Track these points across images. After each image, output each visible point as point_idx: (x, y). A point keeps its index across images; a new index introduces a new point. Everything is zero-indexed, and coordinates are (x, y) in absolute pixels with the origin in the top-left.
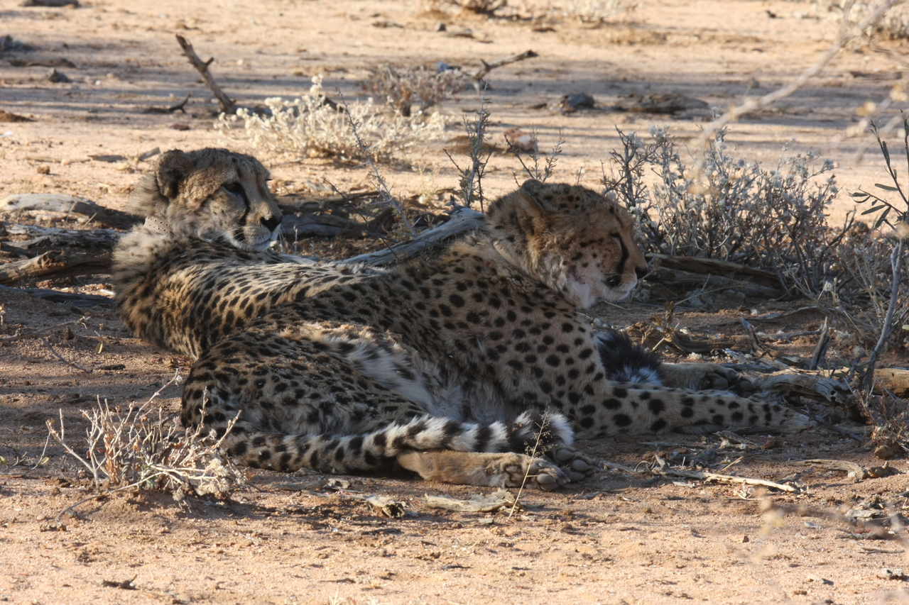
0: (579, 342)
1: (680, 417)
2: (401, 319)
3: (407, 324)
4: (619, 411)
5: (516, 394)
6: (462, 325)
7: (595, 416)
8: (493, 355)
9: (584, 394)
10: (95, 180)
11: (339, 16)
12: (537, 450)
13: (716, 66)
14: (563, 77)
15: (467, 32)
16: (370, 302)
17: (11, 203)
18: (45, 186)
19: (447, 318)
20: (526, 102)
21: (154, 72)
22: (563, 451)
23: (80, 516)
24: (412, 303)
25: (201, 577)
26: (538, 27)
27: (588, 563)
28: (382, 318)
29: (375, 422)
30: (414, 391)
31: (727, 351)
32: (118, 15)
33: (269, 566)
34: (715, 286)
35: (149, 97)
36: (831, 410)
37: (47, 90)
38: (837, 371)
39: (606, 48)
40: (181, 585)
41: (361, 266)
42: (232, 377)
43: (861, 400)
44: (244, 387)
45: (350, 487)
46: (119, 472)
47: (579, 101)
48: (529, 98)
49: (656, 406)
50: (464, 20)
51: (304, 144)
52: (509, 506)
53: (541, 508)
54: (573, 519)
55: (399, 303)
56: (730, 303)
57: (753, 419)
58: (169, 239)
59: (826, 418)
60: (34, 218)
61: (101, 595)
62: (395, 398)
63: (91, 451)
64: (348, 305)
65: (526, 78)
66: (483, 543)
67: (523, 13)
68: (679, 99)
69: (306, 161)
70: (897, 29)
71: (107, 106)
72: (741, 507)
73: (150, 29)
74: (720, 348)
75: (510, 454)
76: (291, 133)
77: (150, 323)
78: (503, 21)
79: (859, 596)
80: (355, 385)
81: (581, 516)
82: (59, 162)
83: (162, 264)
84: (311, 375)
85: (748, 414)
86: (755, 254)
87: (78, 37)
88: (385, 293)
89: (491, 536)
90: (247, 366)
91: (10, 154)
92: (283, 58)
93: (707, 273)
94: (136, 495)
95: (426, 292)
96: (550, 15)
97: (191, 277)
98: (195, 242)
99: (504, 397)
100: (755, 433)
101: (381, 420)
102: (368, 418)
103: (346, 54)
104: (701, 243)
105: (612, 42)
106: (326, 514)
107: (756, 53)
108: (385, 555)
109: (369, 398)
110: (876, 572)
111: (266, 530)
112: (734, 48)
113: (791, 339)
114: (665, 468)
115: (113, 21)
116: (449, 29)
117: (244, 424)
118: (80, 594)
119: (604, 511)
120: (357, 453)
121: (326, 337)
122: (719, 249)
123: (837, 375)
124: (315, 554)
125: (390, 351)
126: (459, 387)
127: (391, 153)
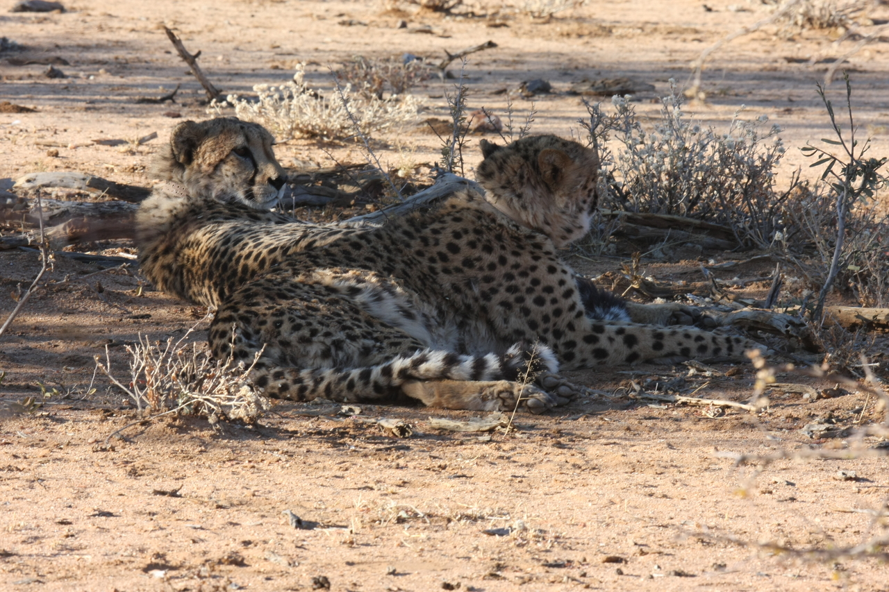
0: (562, 283)
1: (651, 350)
2: (402, 266)
3: (408, 270)
4: (597, 346)
5: (506, 330)
6: (458, 270)
7: (576, 351)
8: (486, 296)
9: (566, 330)
10: (100, 161)
11: (306, 16)
12: (529, 375)
13: (660, 54)
14: (519, 67)
15: (427, 28)
16: (375, 250)
17: (29, 181)
18: (56, 167)
19: (444, 264)
20: (487, 88)
21: (142, 68)
22: (549, 379)
23: (126, 439)
24: (412, 250)
25: (238, 487)
26: (492, 23)
27: (578, 471)
28: (386, 265)
29: (381, 356)
30: (414, 329)
31: (688, 296)
32: (102, 18)
33: (298, 477)
34: (675, 240)
35: (140, 90)
36: (786, 342)
37: (45, 84)
38: (789, 309)
39: (557, 40)
40: (222, 493)
41: (361, 223)
42: (253, 319)
43: (813, 330)
44: (263, 327)
45: (361, 413)
46: (159, 401)
47: (536, 87)
48: (489, 85)
49: (630, 340)
50: (423, 18)
51: (289, 127)
52: (504, 426)
53: (532, 427)
54: (561, 436)
55: (400, 251)
56: (690, 254)
57: (717, 351)
58: (185, 202)
59: (783, 348)
60: (50, 194)
61: (153, 502)
62: (399, 335)
63: (134, 382)
64: (355, 253)
65: (485, 68)
66: (484, 457)
67: (478, 11)
68: (629, 83)
69: (292, 142)
70: (826, 19)
71: (103, 98)
72: (710, 425)
73: (133, 30)
74: (683, 294)
75: (503, 381)
76: (277, 116)
77: (171, 278)
78: (459, 18)
79: (818, 494)
80: (362, 324)
81: (568, 434)
82: (66, 147)
83: (181, 224)
84: (324, 316)
85: (712, 347)
86: (711, 210)
87: (68, 39)
88: (388, 242)
89: (490, 451)
90: (266, 309)
91: (19, 140)
92: (259, 54)
93: (669, 227)
94: (175, 419)
95: (425, 241)
96: (502, 12)
97: (208, 236)
98: (210, 204)
99: (495, 333)
100: (718, 362)
101: (387, 354)
102: (375, 352)
103: (316, 50)
104: (662, 201)
105: (562, 35)
106: (343, 435)
107: (696, 43)
108: (398, 467)
109: (375, 335)
110: (832, 474)
111: (291, 449)
112: (676, 39)
113: (746, 285)
114: (641, 392)
115: (97, 23)
116: (410, 26)
117: (265, 360)
118: (134, 501)
119: (588, 430)
120: (366, 383)
121: (336, 281)
122: (678, 206)
123: (789, 312)
124: (336, 467)
125: (393, 294)
126: (455, 327)
127: (368, 134)
